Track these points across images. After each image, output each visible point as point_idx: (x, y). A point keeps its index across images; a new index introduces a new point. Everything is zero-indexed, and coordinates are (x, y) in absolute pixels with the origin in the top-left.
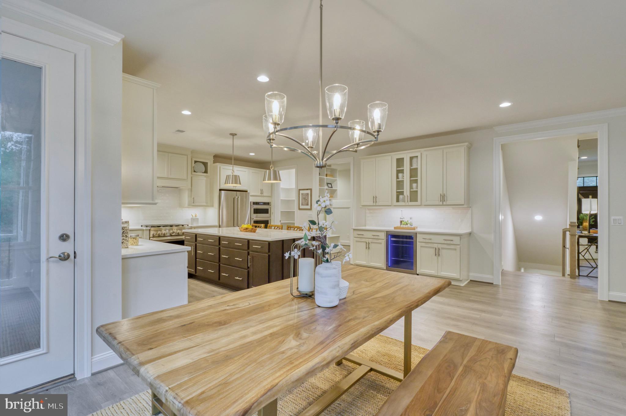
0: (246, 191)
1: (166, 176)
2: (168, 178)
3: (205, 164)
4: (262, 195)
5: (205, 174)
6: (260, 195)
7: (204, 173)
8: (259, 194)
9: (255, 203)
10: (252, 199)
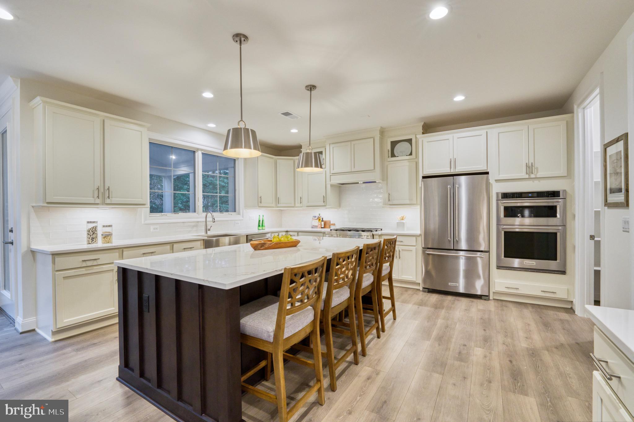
0: (487, 173)
1: (348, 170)
2: (351, 172)
3: (410, 141)
4: (533, 176)
5: (408, 157)
6: (527, 176)
7: (409, 155)
8: (524, 175)
9: (506, 196)
10: (497, 188)
